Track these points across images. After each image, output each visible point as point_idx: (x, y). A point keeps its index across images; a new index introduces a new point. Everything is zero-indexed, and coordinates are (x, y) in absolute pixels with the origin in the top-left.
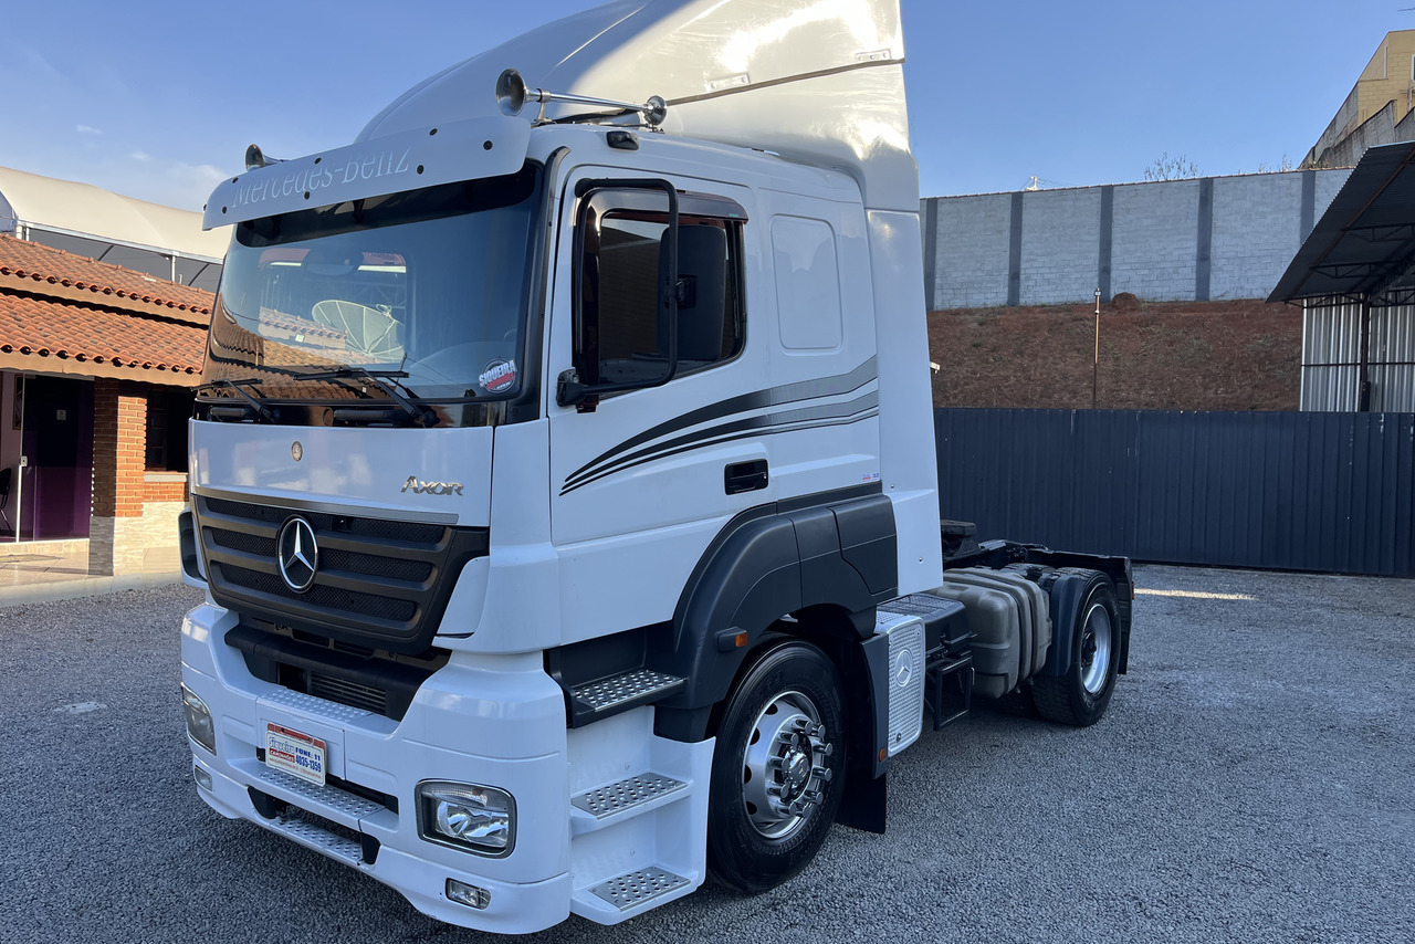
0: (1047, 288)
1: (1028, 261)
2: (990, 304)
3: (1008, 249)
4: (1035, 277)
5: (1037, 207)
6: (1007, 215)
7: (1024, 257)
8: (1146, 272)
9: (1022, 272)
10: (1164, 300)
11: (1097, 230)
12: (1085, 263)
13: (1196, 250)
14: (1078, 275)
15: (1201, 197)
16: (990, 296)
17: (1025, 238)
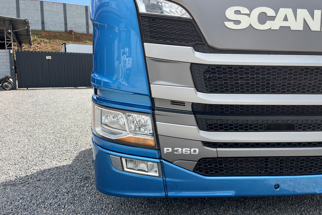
0: (52, 27)
1: (46, 19)
2: (37, 29)
3: (40, 15)
4: (48, 24)
5: (47, 5)
6: (39, 6)
7: (45, 18)
8: (75, 26)
9: (45, 22)
10: (80, 33)
11: (63, 14)
12: (61, 21)
13: (85, 22)
14: (59, 24)
15: (86, 10)
16: (36, 27)
17: (45, 13)
